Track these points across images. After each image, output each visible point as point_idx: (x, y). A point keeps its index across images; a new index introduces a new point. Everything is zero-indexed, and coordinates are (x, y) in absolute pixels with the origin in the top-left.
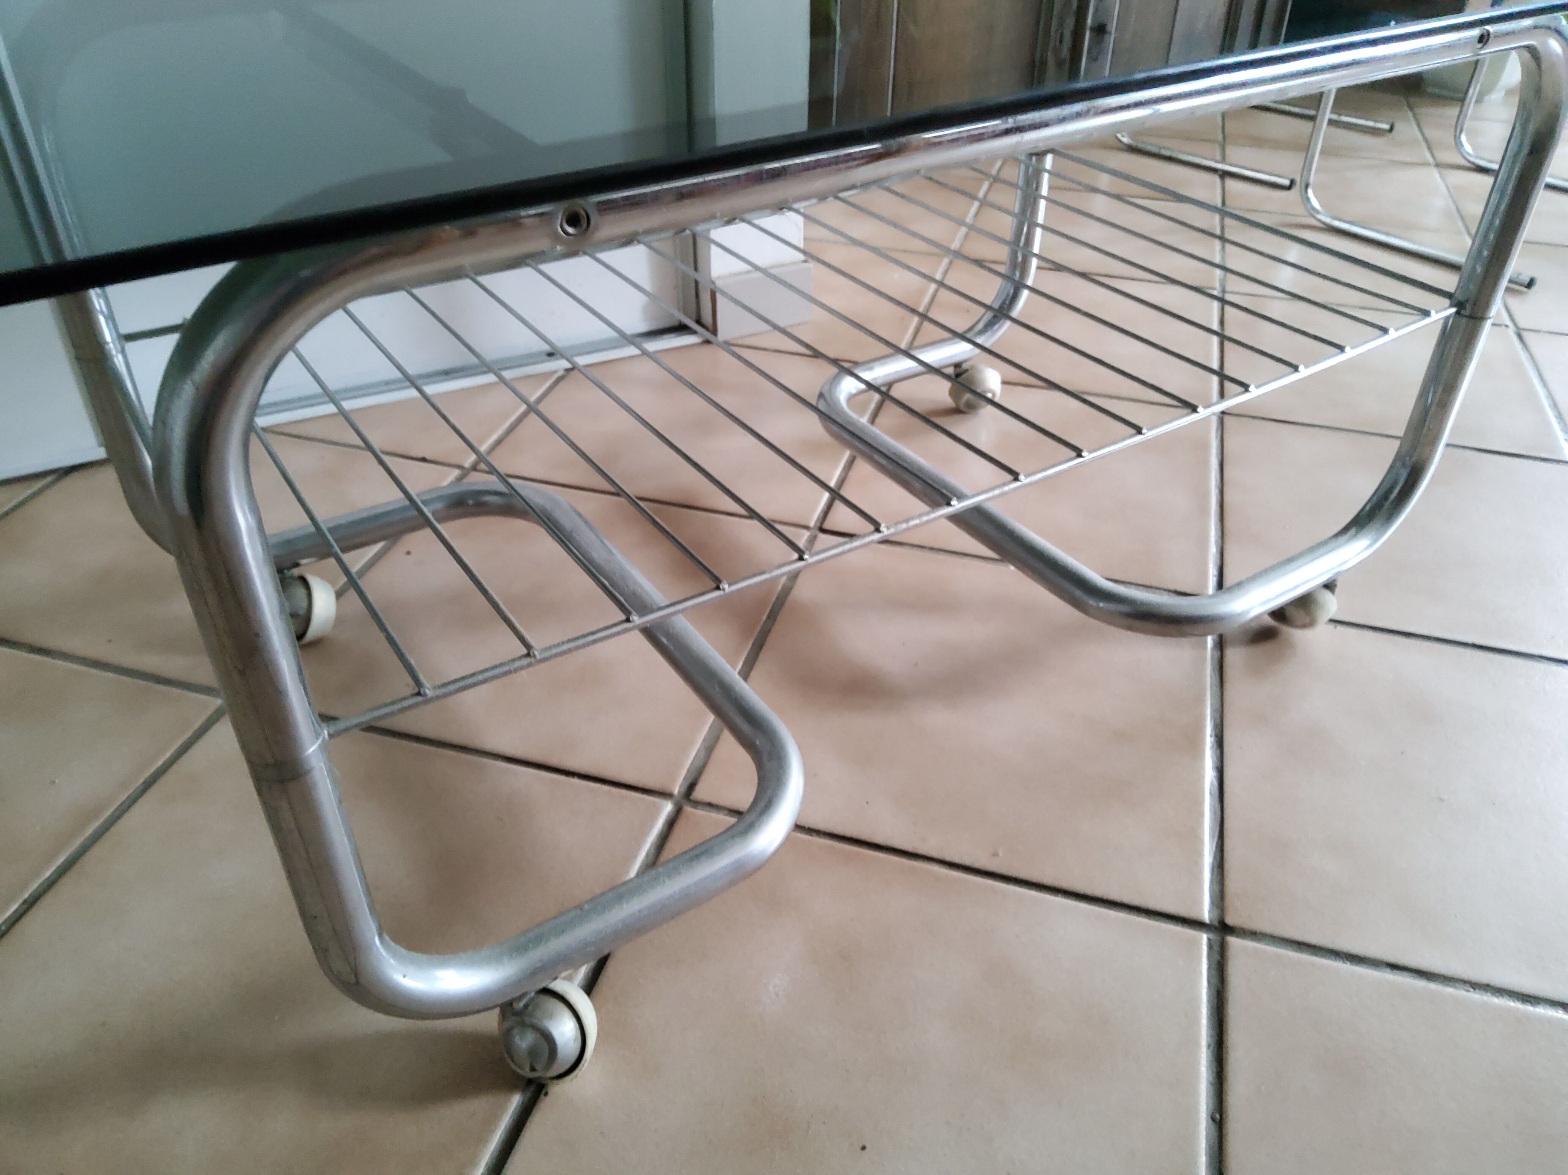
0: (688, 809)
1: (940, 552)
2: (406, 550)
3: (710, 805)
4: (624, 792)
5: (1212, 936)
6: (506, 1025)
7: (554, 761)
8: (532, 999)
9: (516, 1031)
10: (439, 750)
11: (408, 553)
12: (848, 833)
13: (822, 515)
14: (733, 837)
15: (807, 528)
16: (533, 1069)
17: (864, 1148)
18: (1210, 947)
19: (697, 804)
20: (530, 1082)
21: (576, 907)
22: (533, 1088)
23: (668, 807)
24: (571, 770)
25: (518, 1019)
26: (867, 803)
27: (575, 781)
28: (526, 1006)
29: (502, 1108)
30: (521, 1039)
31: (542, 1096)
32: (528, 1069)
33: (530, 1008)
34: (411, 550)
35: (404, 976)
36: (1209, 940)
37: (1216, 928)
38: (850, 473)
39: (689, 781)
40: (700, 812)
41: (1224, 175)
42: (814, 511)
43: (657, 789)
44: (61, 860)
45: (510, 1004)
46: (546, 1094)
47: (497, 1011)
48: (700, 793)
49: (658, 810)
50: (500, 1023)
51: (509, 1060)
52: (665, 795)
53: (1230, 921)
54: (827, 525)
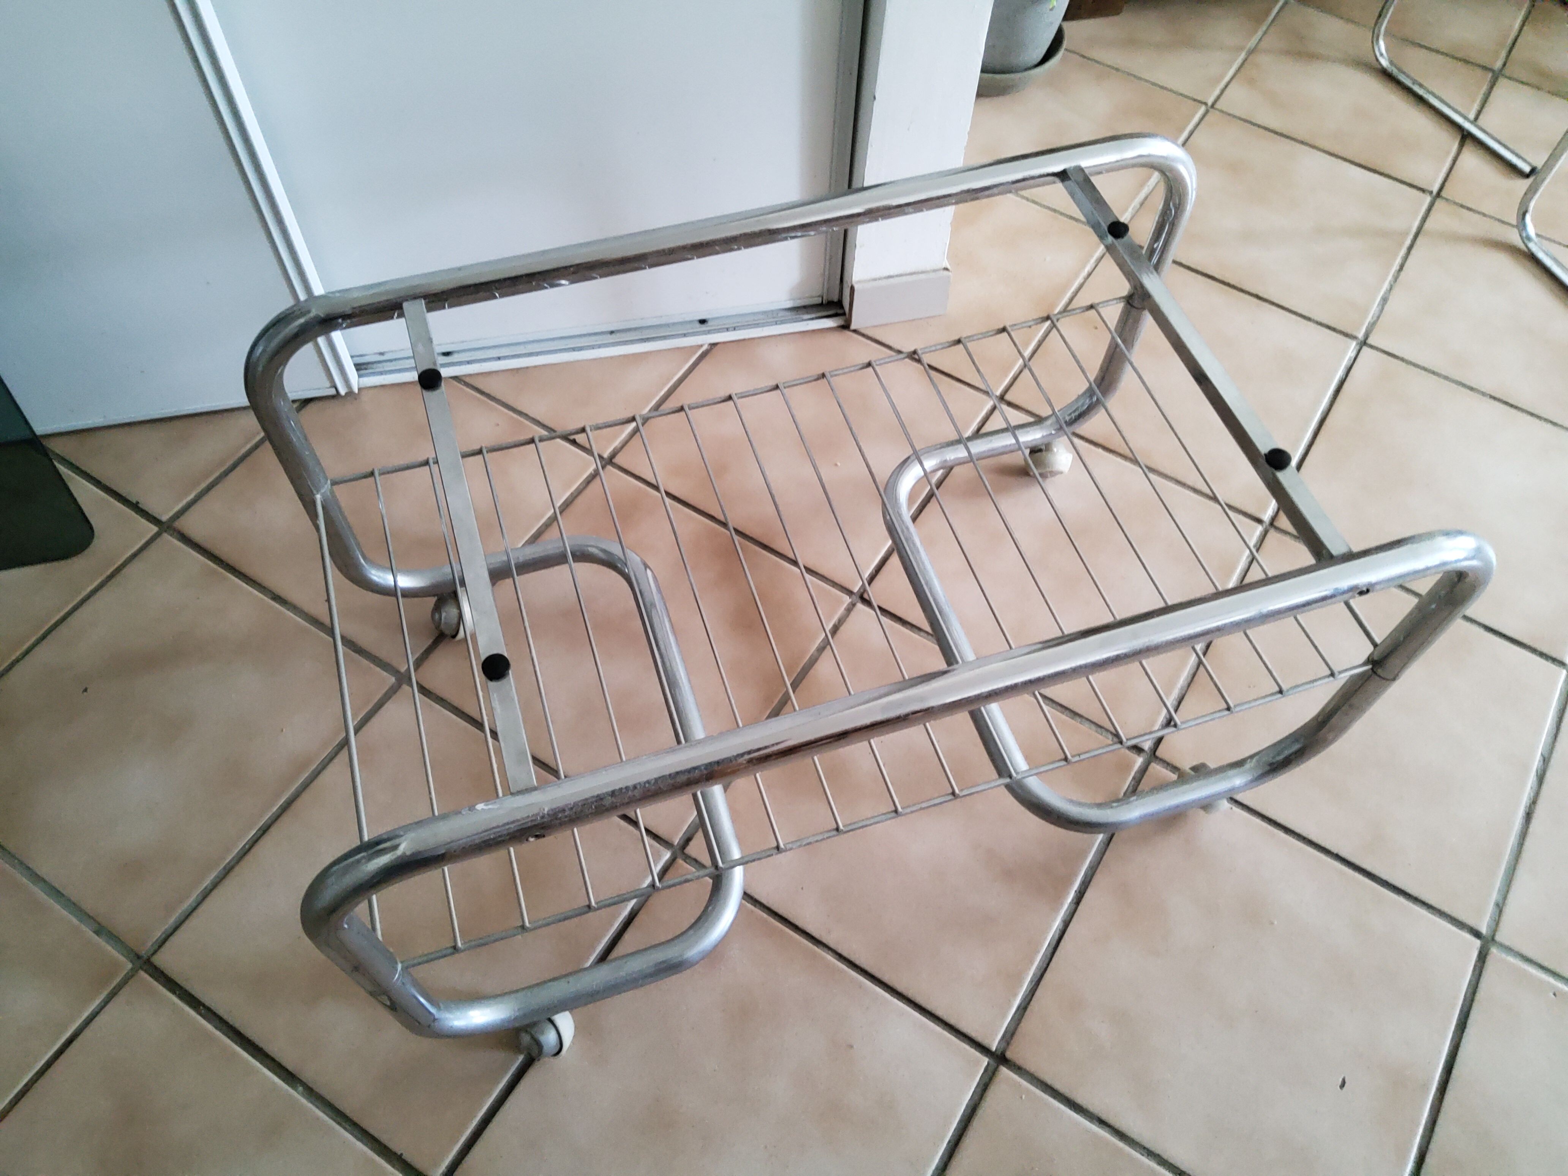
0: (680, 861)
3: (696, 863)
5: (992, 1062)
12: (781, 911)
18: (986, 1070)
19: (687, 858)
23: (667, 856)
26: (802, 888)
36: (988, 1064)
37: (997, 1056)
39: (687, 836)
40: (686, 866)
41: (1466, 137)
43: (663, 838)
44: (282, 801)
48: (691, 849)
49: (659, 856)
52: (667, 844)
53: (1009, 1055)
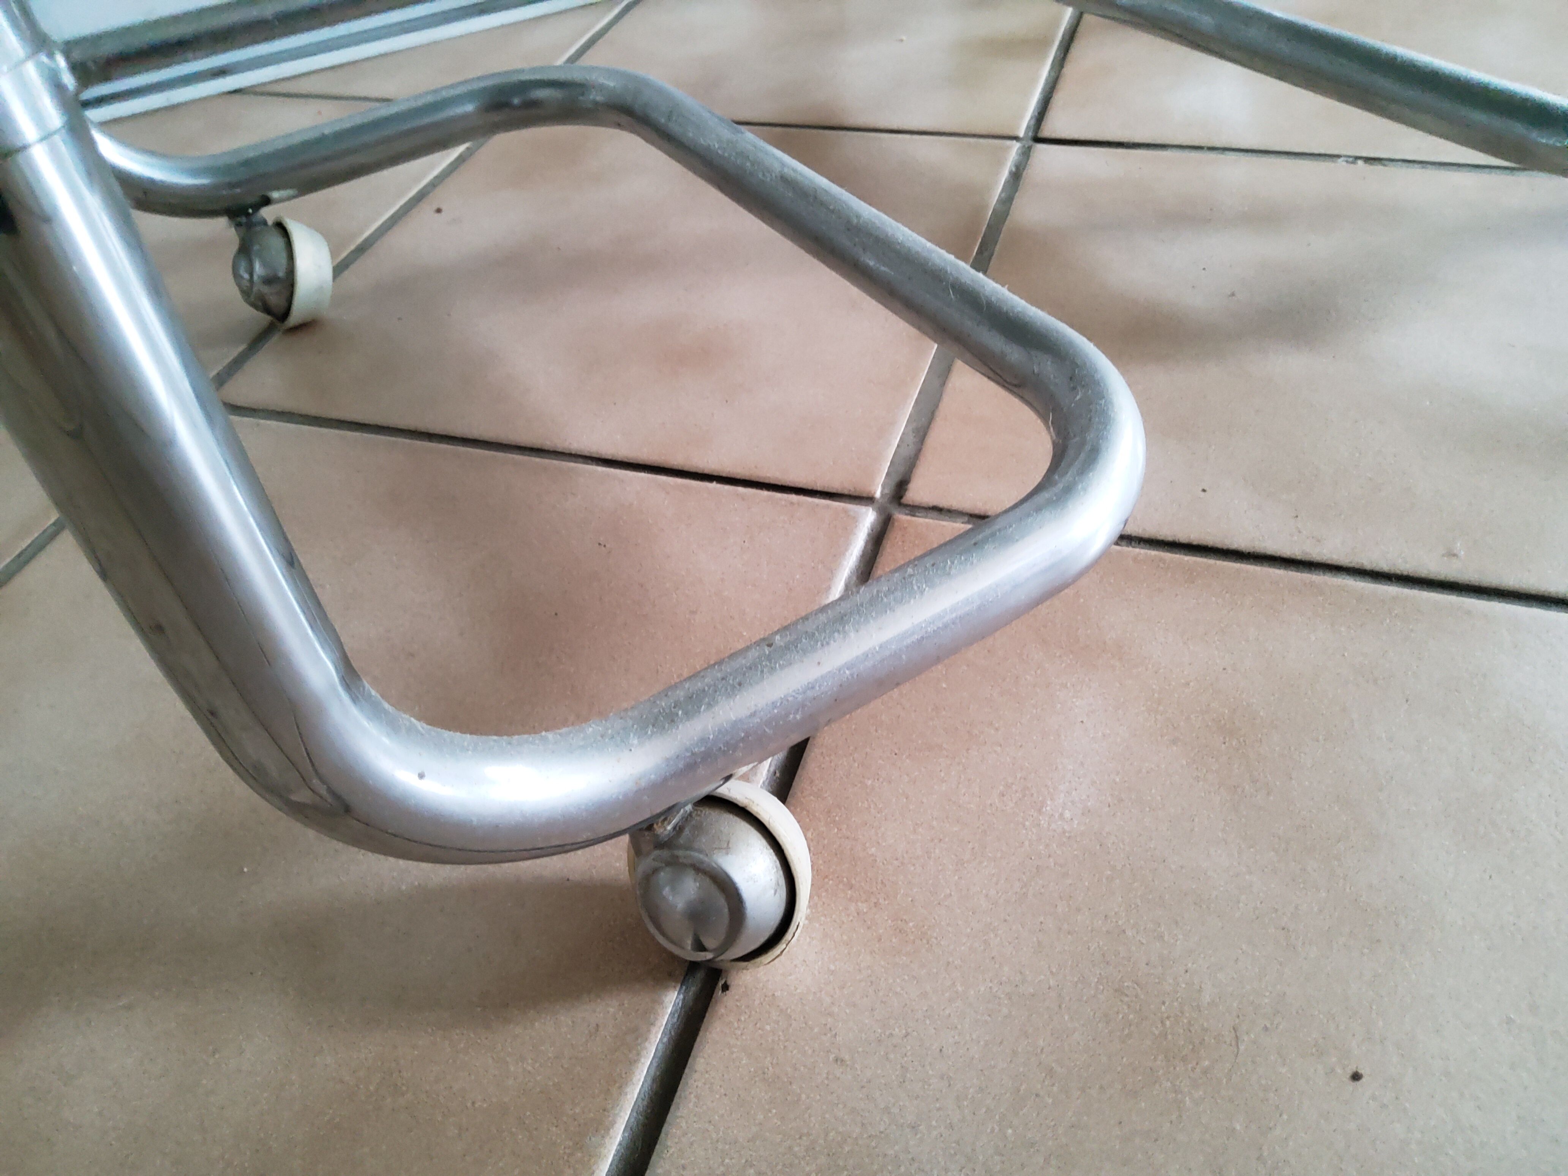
0: (901, 517)
1: (1227, 152)
2: (435, 207)
3: (937, 510)
4: (793, 497)
6: (646, 864)
7: (677, 460)
8: (688, 817)
9: (663, 876)
10: (500, 455)
11: (439, 211)
13: (1033, 122)
14: (1039, 509)
15: (1016, 138)
16: (700, 947)
17: (1356, 1077)
19: (915, 509)
20: (693, 967)
21: (758, 643)
22: (700, 975)
23: (868, 517)
24: (706, 471)
25: (665, 853)
26: (1204, 490)
27: (714, 485)
28: (679, 830)
29: (648, 1017)
30: (673, 889)
31: (718, 992)
32: (689, 942)
33: (687, 832)
34: (441, 206)
35: (421, 776)
38: (1065, 70)
39: (896, 479)
40: (922, 521)
42: (1021, 117)
43: (846, 492)
45: (648, 826)
46: (726, 988)
47: (626, 839)
48: (916, 493)
49: (855, 520)
50: (632, 867)
51: (652, 929)
52: (863, 499)
54: (1047, 131)
